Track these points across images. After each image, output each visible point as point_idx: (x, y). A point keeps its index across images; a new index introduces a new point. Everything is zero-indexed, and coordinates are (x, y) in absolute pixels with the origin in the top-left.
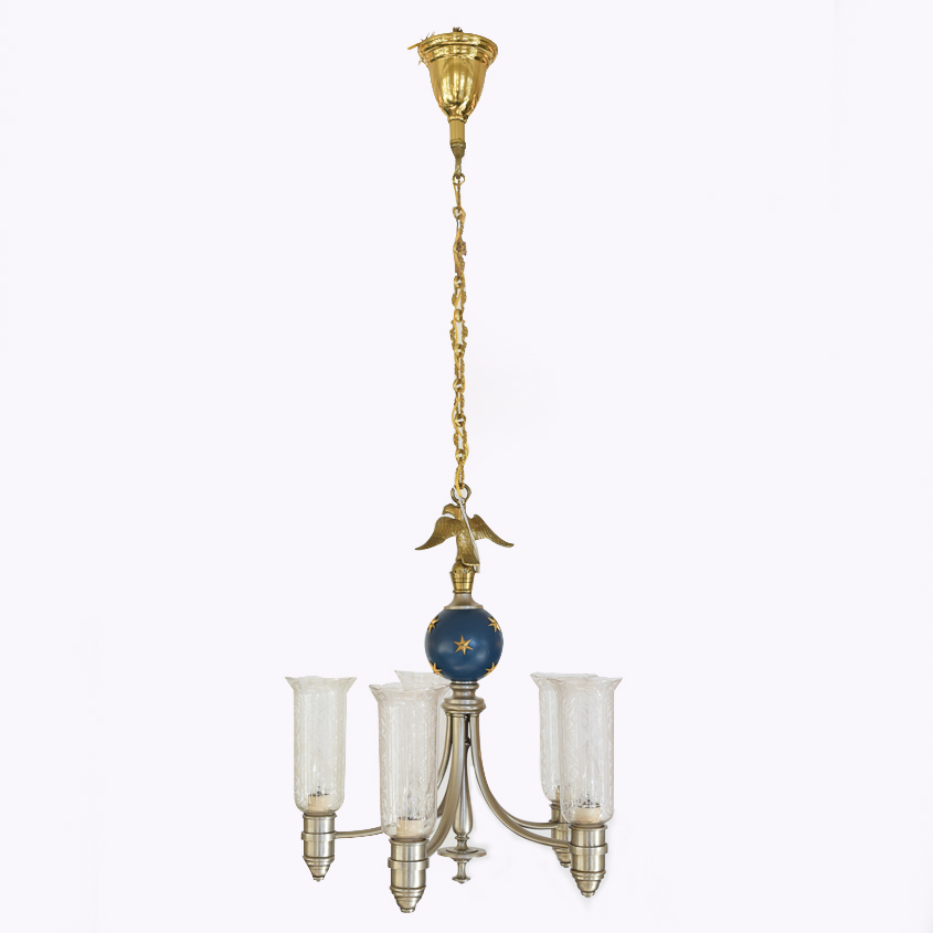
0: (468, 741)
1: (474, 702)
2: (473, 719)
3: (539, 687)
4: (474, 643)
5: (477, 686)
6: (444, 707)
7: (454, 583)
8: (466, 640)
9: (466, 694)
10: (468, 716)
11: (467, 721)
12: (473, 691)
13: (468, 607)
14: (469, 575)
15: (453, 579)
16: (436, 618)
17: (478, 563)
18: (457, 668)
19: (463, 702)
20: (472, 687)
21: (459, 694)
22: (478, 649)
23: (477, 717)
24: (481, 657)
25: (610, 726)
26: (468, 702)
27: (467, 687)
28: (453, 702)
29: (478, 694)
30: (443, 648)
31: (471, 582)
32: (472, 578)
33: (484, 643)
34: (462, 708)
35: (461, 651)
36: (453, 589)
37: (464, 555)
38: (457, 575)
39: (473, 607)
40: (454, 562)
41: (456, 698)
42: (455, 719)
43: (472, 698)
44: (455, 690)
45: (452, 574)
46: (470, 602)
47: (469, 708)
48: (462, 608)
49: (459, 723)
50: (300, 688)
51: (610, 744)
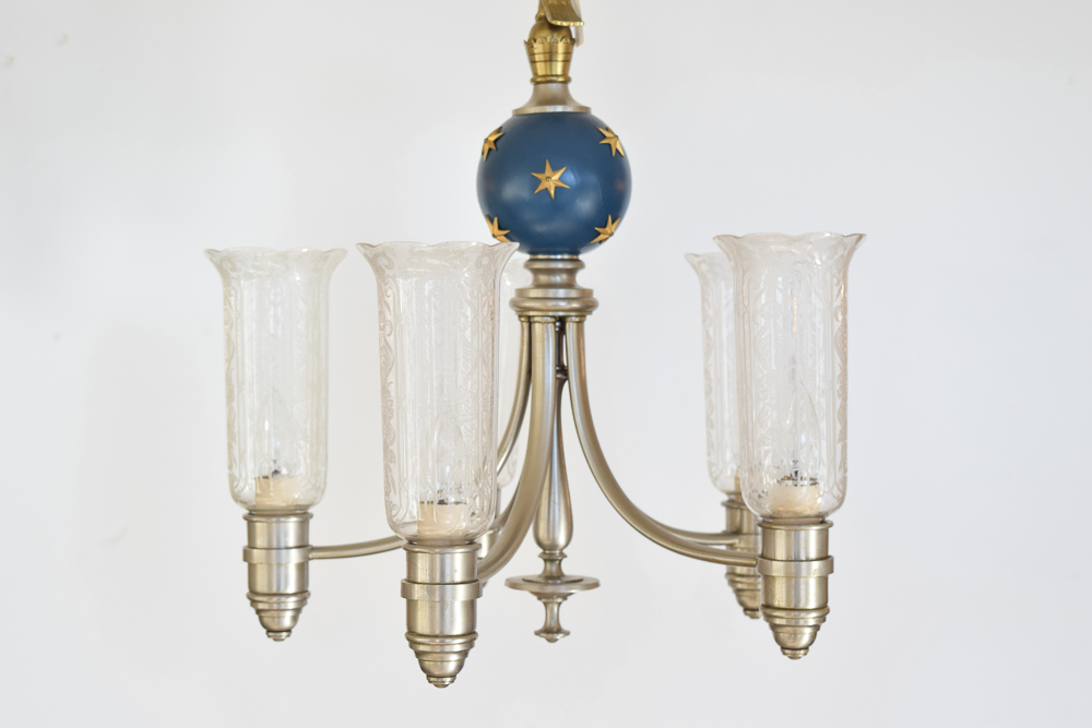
0: (562, 370)
1: (573, 294)
2: (571, 328)
3: (702, 276)
4: (571, 178)
5: (580, 265)
6: (514, 304)
7: (533, 62)
8: (555, 169)
9: (558, 279)
10: (562, 320)
11: (561, 332)
12: (572, 272)
13: (559, 109)
14: (561, 47)
15: (531, 54)
16: (499, 130)
17: (578, 19)
18: (541, 228)
19: (551, 293)
20: (569, 266)
21: (543, 278)
22: (580, 189)
23: (580, 323)
24: (586, 205)
25: (838, 325)
26: (561, 293)
27: (560, 265)
28: (535, 293)
29: (582, 279)
30: (513, 190)
31: (567, 61)
32: (568, 54)
33: (592, 179)
34: (550, 304)
35: (546, 191)
36: (531, 76)
37: (551, 7)
38: (538, 48)
39: (569, 109)
40: (533, 22)
41: (538, 286)
42: (537, 328)
43: (570, 285)
44: (536, 272)
45: (529, 45)
46: (564, 99)
47: (563, 304)
48: (550, 109)
49: (545, 334)
50: (234, 269)
51: (838, 360)
